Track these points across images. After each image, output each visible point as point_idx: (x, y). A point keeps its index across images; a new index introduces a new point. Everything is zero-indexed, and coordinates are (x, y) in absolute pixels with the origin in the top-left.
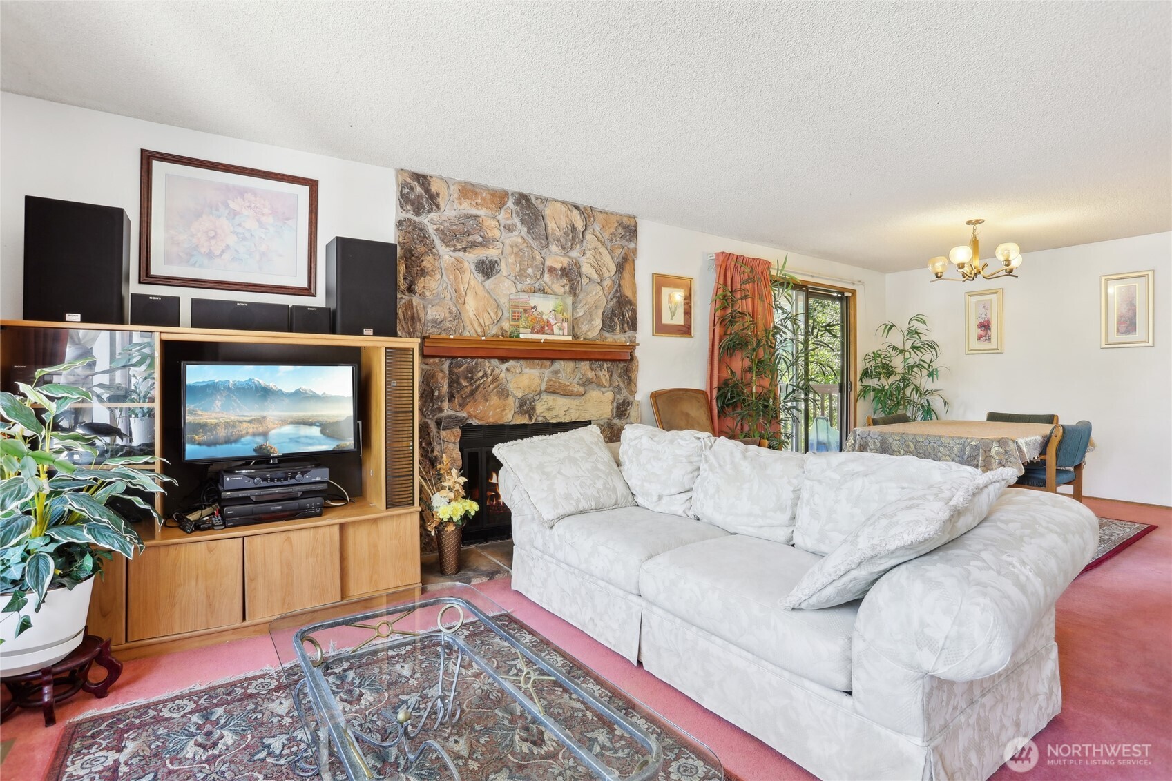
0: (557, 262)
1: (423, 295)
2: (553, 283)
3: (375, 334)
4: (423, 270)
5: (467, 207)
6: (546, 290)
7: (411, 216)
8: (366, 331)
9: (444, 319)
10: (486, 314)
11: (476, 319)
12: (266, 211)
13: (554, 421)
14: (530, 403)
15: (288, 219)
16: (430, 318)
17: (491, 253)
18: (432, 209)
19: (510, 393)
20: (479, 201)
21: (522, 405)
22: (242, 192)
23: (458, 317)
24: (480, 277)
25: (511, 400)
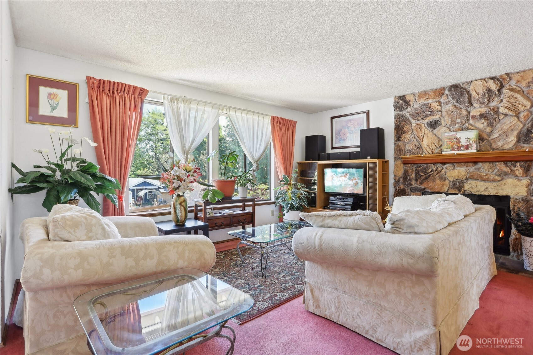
0: (477, 112)
1: (404, 141)
2: (475, 123)
3: (371, 158)
4: (404, 131)
5: (422, 101)
6: (469, 128)
7: (399, 112)
8: (369, 157)
9: (412, 149)
10: (433, 145)
11: (428, 147)
12: (356, 124)
13: (477, 194)
14: (460, 184)
15: (361, 125)
16: (407, 149)
17: (436, 117)
18: (407, 107)
19: (446, 179)
20: (428, 97)
21: (454, 185)
22: (350, 121)
23: (420, 147)
24: (430, 129)
25: (447, 182)
